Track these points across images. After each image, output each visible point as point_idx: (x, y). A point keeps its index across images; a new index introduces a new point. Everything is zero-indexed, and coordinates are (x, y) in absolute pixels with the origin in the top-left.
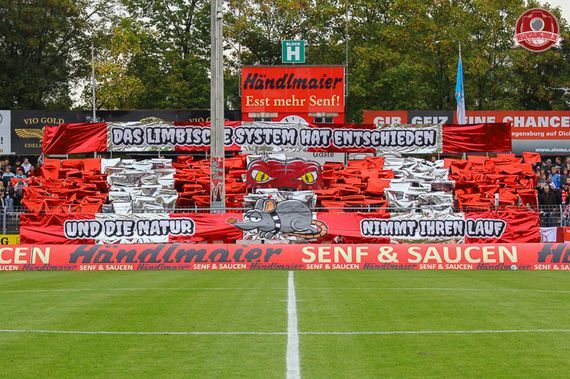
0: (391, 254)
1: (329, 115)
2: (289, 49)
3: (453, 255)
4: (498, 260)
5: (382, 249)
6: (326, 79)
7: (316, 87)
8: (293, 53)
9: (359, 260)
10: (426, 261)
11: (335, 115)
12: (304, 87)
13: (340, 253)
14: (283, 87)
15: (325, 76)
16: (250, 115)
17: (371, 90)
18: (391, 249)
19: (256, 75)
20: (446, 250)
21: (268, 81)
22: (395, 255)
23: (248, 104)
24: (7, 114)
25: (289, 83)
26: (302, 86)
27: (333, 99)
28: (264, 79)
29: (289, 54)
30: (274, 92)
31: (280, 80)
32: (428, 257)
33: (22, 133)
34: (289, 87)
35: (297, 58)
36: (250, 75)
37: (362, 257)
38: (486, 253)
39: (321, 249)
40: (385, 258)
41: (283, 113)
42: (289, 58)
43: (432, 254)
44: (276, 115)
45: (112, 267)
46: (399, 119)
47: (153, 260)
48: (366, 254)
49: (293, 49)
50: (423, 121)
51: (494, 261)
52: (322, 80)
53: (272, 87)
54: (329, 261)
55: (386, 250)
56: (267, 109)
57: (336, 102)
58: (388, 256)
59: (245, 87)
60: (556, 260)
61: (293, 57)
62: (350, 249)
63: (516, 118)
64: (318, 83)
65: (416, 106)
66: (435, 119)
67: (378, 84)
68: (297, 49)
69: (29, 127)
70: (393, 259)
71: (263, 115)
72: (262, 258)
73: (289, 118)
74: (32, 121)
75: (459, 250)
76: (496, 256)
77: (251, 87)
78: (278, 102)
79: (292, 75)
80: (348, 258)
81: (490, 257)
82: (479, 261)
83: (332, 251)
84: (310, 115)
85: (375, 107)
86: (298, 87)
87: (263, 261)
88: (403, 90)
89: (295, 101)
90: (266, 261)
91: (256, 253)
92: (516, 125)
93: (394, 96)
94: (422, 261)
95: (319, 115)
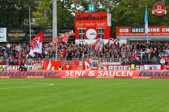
0: (93, 73)
1: (102, 28)
2: (90, 7)
3: (112, 74)
4: (126, 75)
5: (90, 72)
6: (102, 17)
7: (98, 19)
8: (91, 8)
9: (82, 75)
10: (103, 75)
11: (105, 28)
12: (95, 19)
13: (77, 73)
14: (88, 19)
15: (101, 16)
16: (78, 29)
17: (120, 20)
18: (93, 72)
19: (80, 16)
20: (110, 72)
21: (83, 18)
22: (94, 73)
23: (77, 25)
24: (5, 29)
25: (90, 18)
26: (94, 19)
27: (104, 23)
28: (82, 17)
29: (90, 8)
30: (86, 21)
31: (87, 17)
32: (104, 74)
33: (10, 35)
34: (90, 19)
35: (93, 10)
36: (78, 16)
37: (84, 74)
38: (123, 73)
39: (71, 72)
40: (91, 74)
41: (88, 28)
42: (90, 10)
43: (106, 73)
44: (86, 29)
45: (3, 77)
46: (128, 29)
47: (19, 75)
48: (85, 73)
49: (91, 7)
50: (136, 30)
51: (125, 75)
52: (100, 17)
53: (84, 20)
54: (73, 75)
55: (92, 72)
56: (83, 27)
57: (105, 24)
58: (92, 74)
59: (76, 20)
60: (145, 75)
61: (91, 10)
62: (80, 72)
63: (167, 29)
64: (99, 18)
65: (134, 25)
66: (140, 29)
67: (121, 18)
68: (93, 7)
69: (12, 33)
70: (93, 75)
71: (82, 29)
72: (53, 74)
73: (90, 29)
74: (13, 31)
75: (114, 72)
76: (126, 74)
77: (78, 20)
78: (87, 24)
79: (91, 15)
80: (79, 75)
81: (124, 74)
82: (120, 75)
83: (75, 73)
84: (97, 28)
85: (121, 26)
86: (93, 19)
87: (53, 75)
88: (129, 20)
89: (92, 24)
90: (54, 75)
91: (51, 73)
92: (167, 31)
93: (126, 22)
94: (102, 76)
95: (99, 28)
